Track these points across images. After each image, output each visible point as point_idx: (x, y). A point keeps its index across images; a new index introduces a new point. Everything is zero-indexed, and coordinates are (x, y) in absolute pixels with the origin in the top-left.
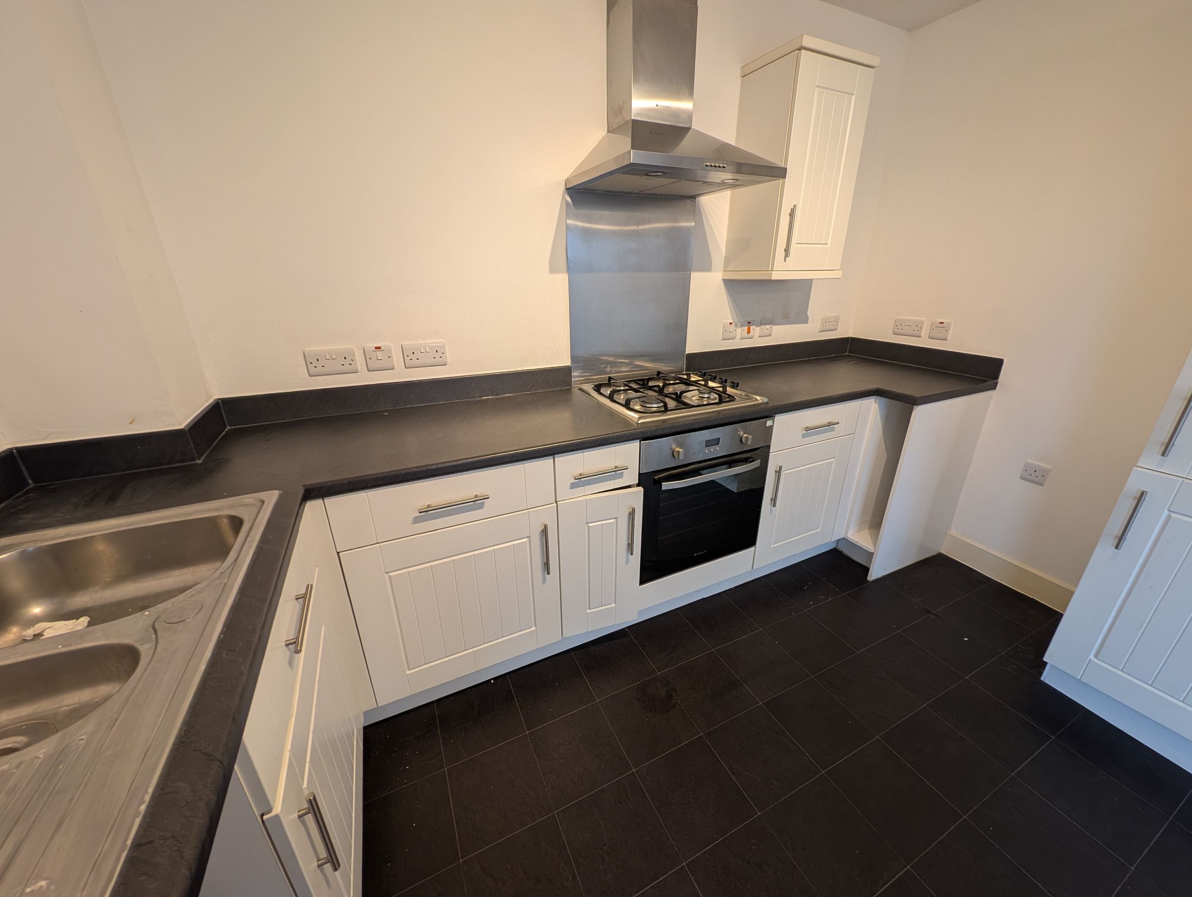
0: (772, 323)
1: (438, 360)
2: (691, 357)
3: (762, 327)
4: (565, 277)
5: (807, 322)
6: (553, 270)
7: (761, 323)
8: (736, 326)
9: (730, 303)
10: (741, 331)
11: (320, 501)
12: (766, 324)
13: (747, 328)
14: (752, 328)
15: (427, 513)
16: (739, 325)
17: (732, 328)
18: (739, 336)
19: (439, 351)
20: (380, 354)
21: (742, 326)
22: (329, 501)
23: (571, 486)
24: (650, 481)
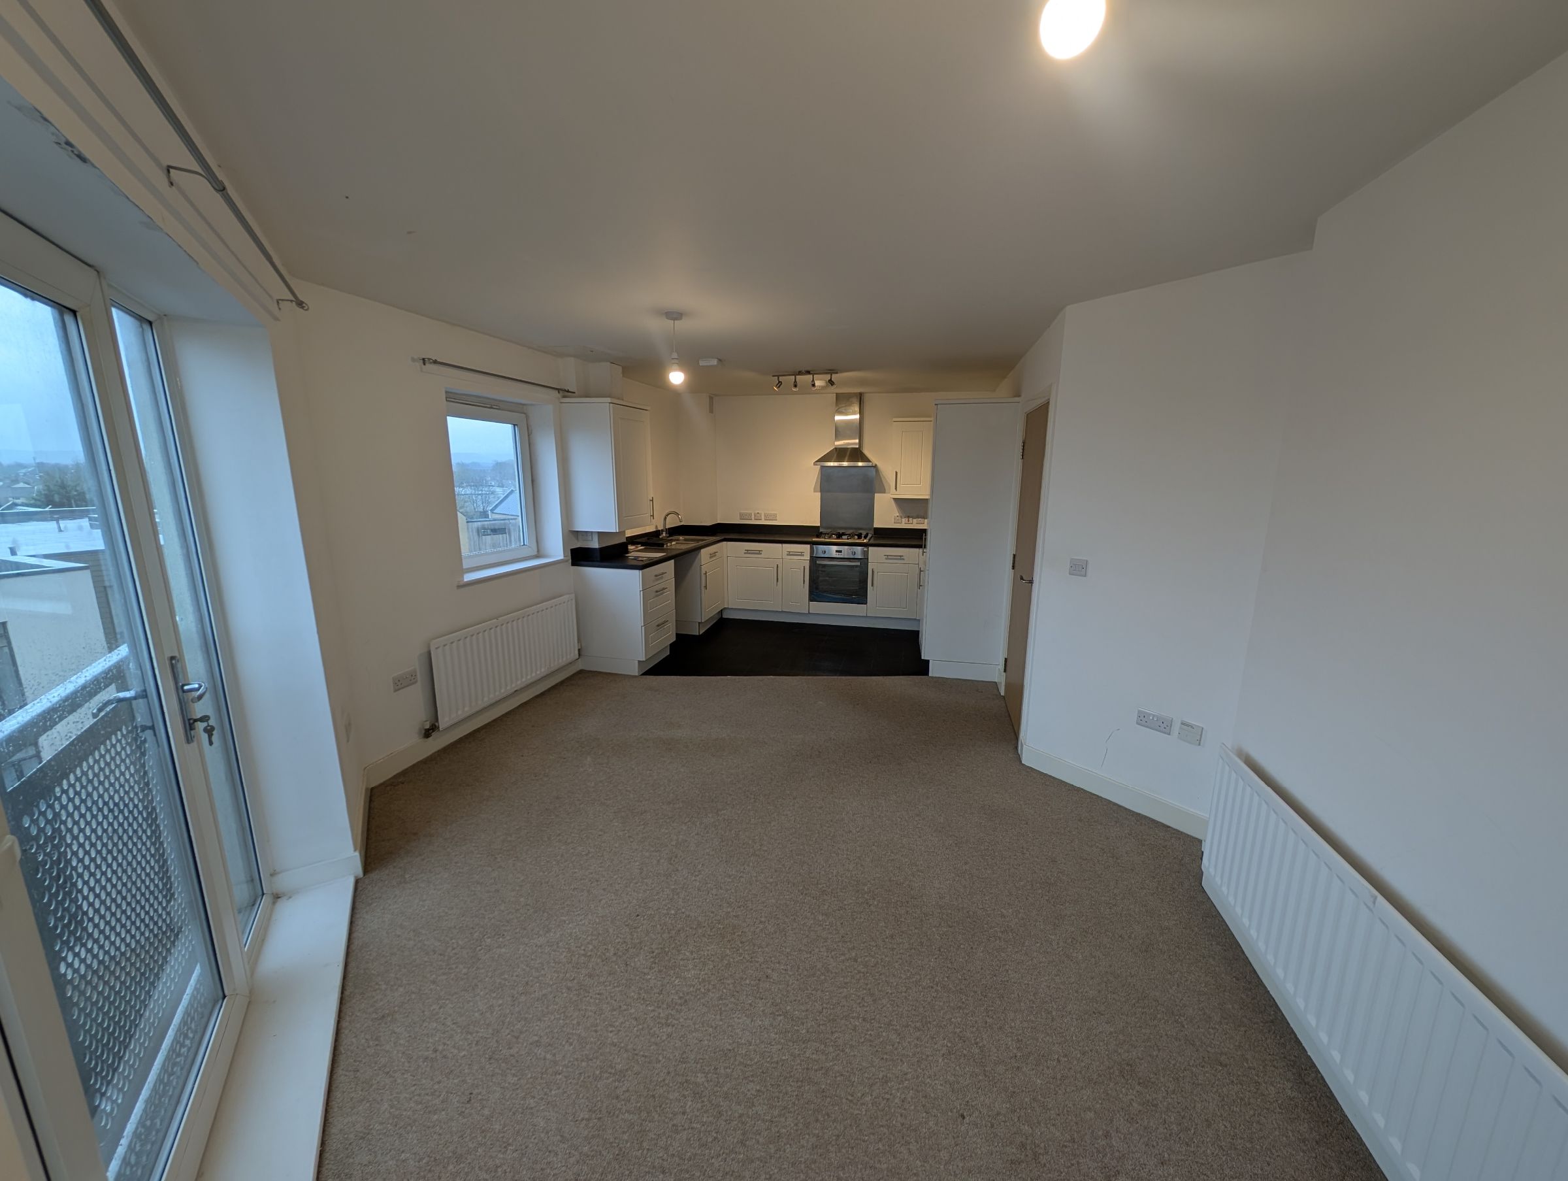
0: (922, 517)
1: (774, 518)
2: (876, 529)
3: (917, 519)
4: (820, 494)
6: (815, 491)
7: (917, 517)
8: (901, 518)
9: (898, 508)
10: (905, 520)
11: (726, 542)
12: (919, 518)
13: (907, 519)
14: (911, 519)
15: (748, 552)
16: (903, 517)
17: (898, 519)
18: (904, 523)
19: (775, 515)
20: (758, 515)
21: (905, 518)
22: (729, 543)
23: (787, 555)
24: (813, 559)
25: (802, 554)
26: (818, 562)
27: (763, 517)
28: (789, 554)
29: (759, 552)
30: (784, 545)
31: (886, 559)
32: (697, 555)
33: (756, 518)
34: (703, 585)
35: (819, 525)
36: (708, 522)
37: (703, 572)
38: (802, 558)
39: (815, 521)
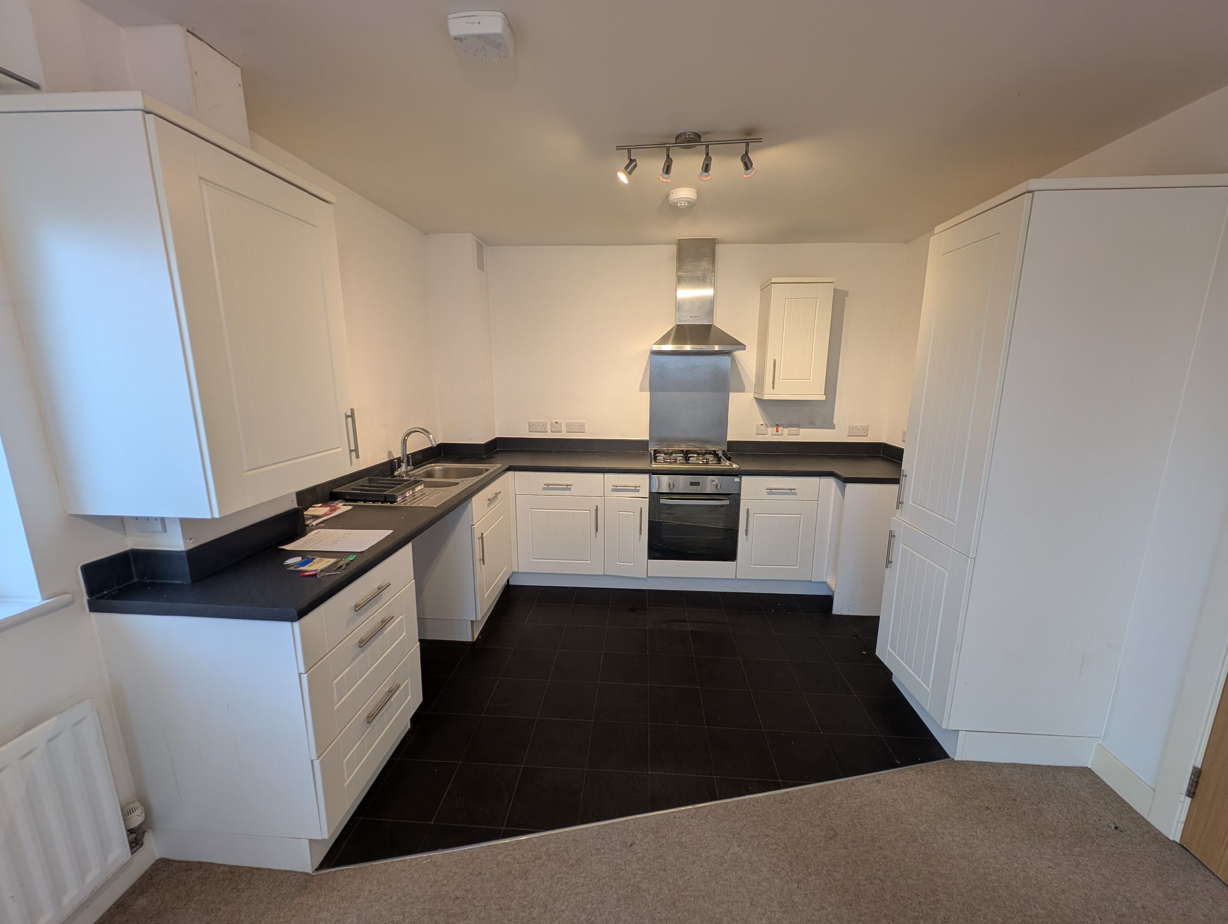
0: (798, 426)
1: (581, 430)
2: (730, 443)
3: (789, 428)
4: (648, 393)
5: (834, 428)
6: (641, 390)
7: (790, 425)
8: (767, 426)
9: (762, 413)
10: (772, 430)
11: (513, 472)
12: (793, 427)
13: (775, 428)
14: (780, 428)
15: (548, 487)
16: (769, 426)
17: (762, 428)
18: (770, 433)
19: (582, 425)
20: (557, 425)
21: (772, 427)
22: (517, 473)
23: (613, 490)
24: (654, 497)
25: (636, 489)
26: (663, 501)
27: (564, 429)
28: (616, 489)
29: (568, 487)
30: (607, 475)
31: (768, 493)
32: (466, 507)
33: (553, 430)
34: (478, 555)
35: (647, 438)
36: (481, 438)
37: (477, 535)
38: (636, 494)
39: (641, 433)
